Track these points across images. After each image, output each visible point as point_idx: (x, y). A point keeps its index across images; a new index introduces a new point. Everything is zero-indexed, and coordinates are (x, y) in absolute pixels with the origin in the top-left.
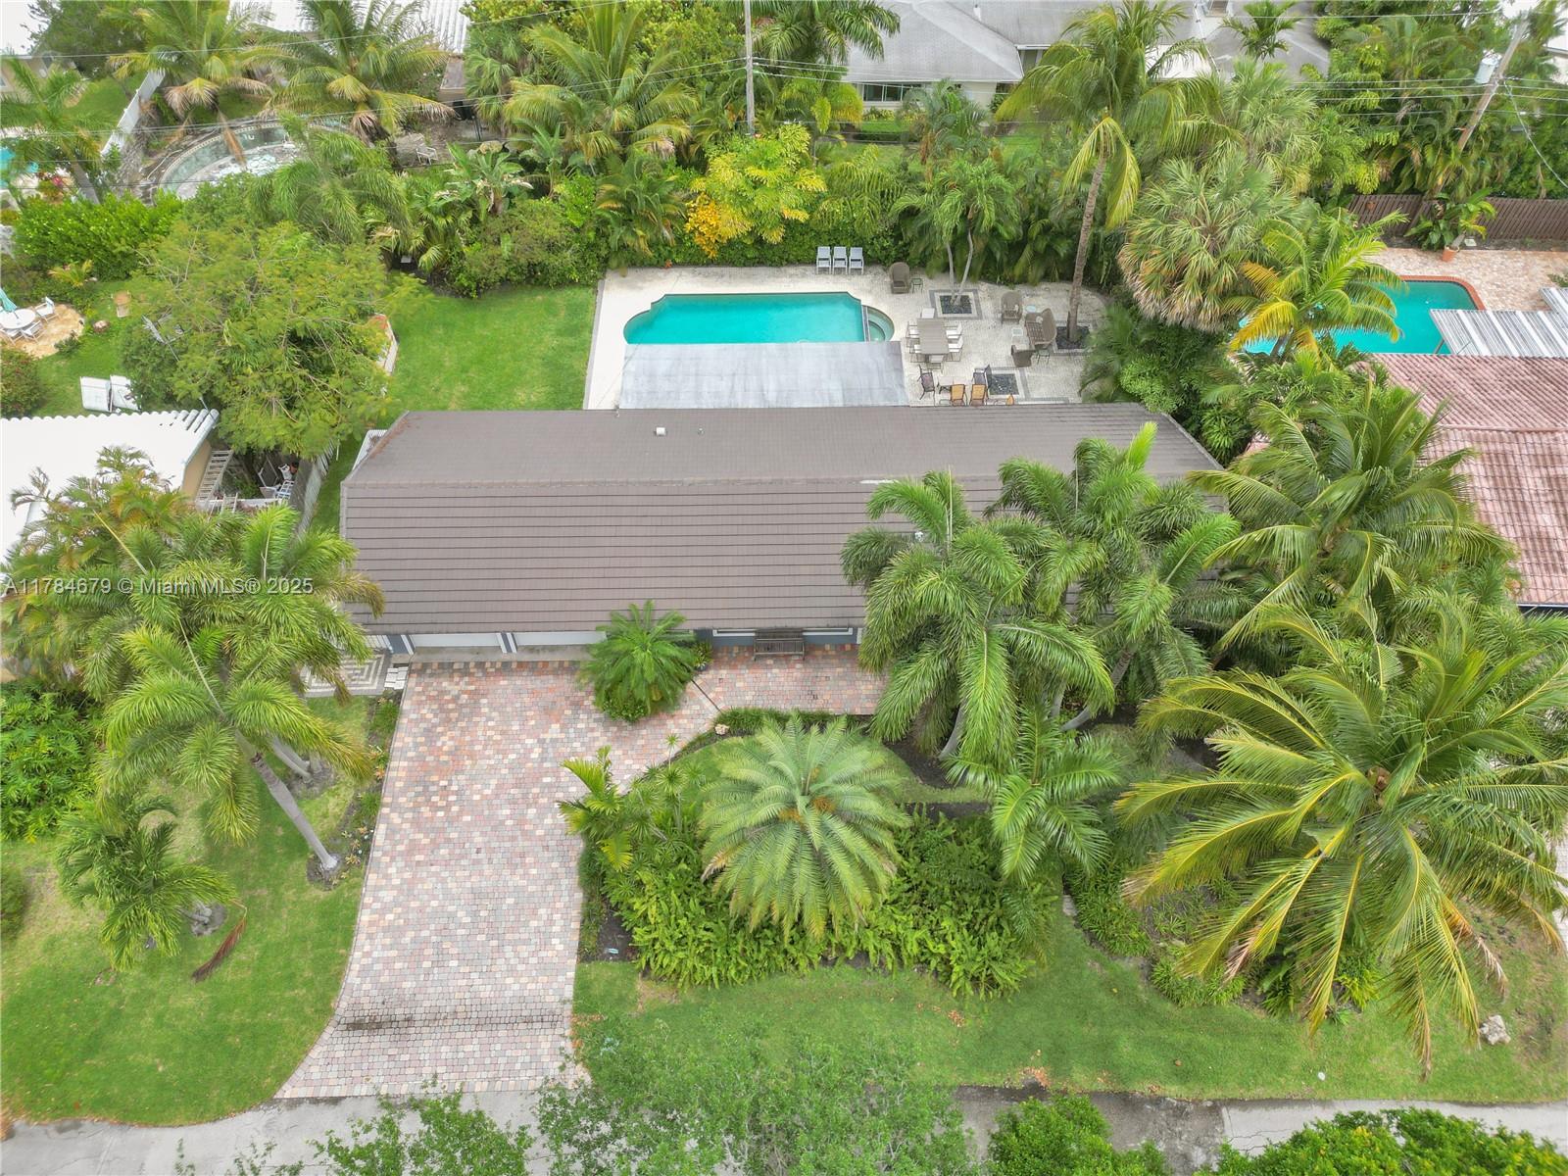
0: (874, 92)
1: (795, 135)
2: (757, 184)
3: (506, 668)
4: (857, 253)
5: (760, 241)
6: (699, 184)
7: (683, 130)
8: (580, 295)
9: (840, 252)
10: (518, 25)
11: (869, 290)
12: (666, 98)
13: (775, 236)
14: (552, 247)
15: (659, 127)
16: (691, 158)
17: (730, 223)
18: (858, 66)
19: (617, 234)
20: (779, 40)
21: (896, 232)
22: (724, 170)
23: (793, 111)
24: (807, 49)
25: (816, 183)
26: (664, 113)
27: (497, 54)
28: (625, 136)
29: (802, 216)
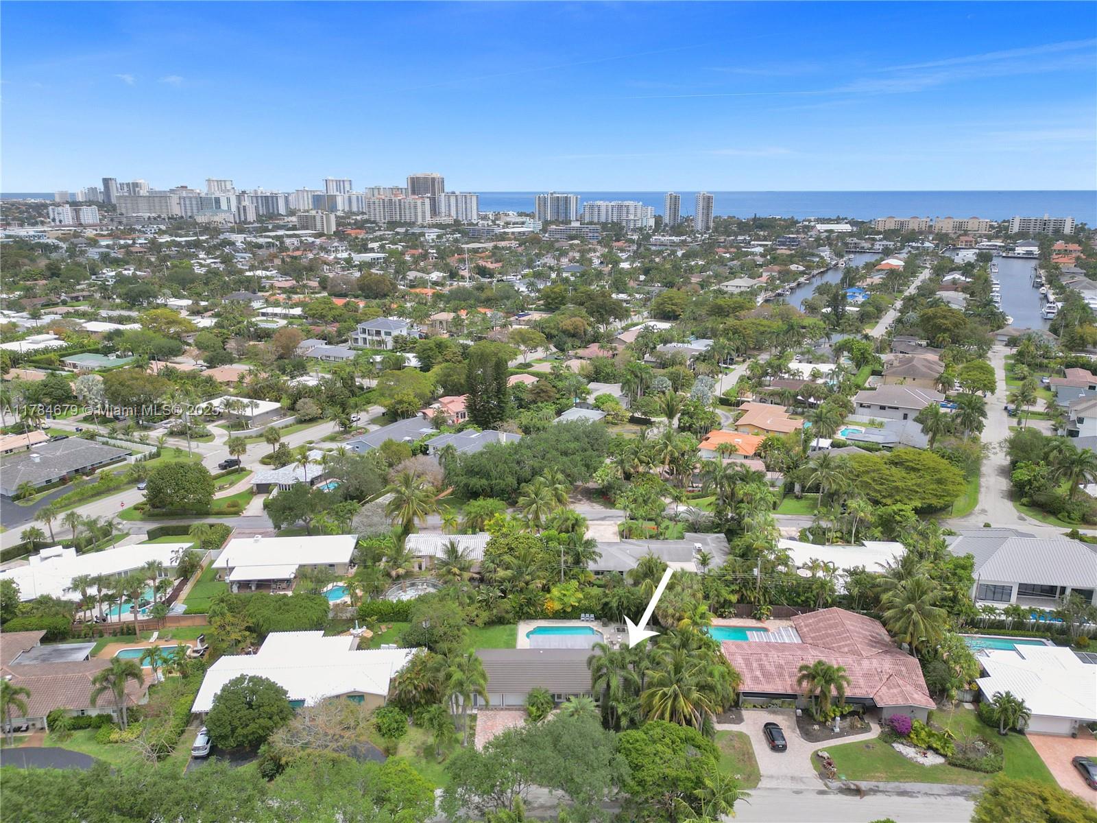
0: (597, 573)
1: (575, 583)
2: (565, 595)
3: (502, 709)
4: (592, 616)
5: (565, 611)
6: (548, 596)
7: (545, 582)
8: (512, 626)
9: (587, 615)
10: (500, 555)
11: (595, 625)
12: (540, 574)
13: (569, 610)
14: (507, 612)
15: (538, 581)
16: (546, 589)
17: (557, 606)
18: (592, 566)
19: (526, 609)
20: (570, 560)
21: (603, 609)
22: (555, 592)
23: (574, 577)
24: (577, 561)
25: (581, 596)
26: (539, 577)
27: (493, 562)
28: (527, 583)
29: (577, 604)
